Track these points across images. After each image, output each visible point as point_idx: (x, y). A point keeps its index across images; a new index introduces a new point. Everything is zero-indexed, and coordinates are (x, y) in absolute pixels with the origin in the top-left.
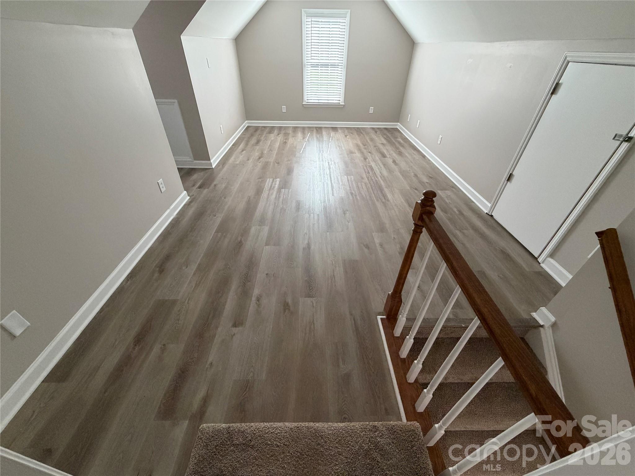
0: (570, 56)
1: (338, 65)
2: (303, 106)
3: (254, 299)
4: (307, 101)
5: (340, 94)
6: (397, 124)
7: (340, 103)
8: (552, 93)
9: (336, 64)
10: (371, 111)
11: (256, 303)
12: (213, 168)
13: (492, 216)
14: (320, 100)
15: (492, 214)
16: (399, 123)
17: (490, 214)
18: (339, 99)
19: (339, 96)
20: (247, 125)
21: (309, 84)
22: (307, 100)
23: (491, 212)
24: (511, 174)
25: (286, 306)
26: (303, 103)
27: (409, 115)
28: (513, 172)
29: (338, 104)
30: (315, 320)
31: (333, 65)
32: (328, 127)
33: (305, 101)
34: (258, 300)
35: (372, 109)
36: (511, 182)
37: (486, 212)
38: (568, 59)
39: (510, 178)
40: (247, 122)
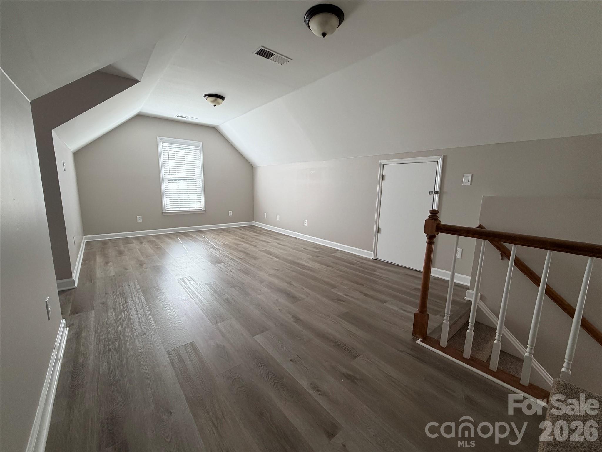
0: (383, 162)
1: (196, 180)
2: (163, 214)
3: (311, 392)
4: (166, 210)
5: (200, 202)
6: (253, 222)
7: (202, 209)
8: (382, 180)
9: (194, 179)
10: (230, 213)
11: (320, 394)
12: (76, 288)
13: (377, 259)
14: (181, 208)
15: (377, 258)
16: (254, 222)
17: (375, 258)
18: (200, 206)
19: (200, 204)
20: (85, 241)
21: (169, 195)
22: (167, 208)
23: (375, 257)
24: (378, 228)
25: (348, 377)
26: (162, 211)
27: (265, 213)
28: (379, 226)
29: (201, 210)
30: (387, 372)
31: (192, 180)
32: (193, 231)
33: (165, 210)
34: (317, 389)
35: (230, 212)
36: (380, 233)
37: (372, 258)
38: (382, 163)
39: (379, 231)
40: (85, 237)
